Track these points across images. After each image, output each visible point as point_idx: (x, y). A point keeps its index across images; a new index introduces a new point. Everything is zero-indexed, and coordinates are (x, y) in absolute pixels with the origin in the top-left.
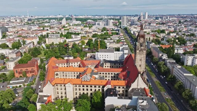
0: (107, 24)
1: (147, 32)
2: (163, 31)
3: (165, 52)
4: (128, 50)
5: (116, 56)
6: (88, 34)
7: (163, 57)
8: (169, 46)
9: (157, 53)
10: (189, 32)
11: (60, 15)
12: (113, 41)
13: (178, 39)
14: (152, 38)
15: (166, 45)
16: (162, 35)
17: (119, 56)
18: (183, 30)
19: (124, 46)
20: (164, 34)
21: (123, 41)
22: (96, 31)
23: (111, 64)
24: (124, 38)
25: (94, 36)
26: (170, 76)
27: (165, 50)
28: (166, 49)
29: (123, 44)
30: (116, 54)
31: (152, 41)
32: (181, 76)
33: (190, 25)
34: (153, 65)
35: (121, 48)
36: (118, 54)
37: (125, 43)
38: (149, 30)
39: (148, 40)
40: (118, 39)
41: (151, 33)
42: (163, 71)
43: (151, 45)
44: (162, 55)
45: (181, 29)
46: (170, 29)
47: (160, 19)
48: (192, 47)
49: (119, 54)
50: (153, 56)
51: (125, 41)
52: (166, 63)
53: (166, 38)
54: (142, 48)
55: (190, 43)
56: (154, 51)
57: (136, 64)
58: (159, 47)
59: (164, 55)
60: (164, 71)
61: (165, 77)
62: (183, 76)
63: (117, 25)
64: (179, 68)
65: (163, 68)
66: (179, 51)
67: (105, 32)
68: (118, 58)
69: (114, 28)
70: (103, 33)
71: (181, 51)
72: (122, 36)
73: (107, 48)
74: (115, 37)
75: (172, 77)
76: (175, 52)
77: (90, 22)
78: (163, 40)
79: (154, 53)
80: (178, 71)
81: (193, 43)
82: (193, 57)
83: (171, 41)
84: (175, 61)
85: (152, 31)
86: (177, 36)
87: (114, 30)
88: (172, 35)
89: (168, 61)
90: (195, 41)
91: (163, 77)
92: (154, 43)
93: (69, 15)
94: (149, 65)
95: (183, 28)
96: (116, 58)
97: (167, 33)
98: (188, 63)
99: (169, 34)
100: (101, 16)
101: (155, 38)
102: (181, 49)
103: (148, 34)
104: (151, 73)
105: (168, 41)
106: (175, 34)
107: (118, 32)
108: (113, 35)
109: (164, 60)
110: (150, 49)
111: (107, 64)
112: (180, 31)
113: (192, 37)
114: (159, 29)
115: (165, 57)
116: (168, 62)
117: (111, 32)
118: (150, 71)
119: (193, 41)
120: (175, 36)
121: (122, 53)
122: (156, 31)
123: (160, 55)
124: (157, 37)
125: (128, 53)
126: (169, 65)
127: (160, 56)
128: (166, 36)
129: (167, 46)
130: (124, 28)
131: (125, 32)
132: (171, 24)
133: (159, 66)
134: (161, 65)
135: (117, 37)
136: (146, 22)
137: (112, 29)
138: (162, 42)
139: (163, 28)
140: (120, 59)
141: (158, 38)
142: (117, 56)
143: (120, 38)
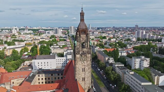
0: (56, 33)
1: (92, 38)
2: (105, 38)
3: (110, 55)
4: (71, 55)
5: (58, 63)
6: (34, 41)
7: (109, 61)
8: (113, 50)
9: (103, 57)
10: (125, 38)
11: (15, 26)
12: (58, 46)
13: (118, 43)
14: (96, 43)
15: (109, 48)
16: (104, 40)
17: (62, 63)
18: (120, 36)
19: (69, 51)
20: (106, 40)
21: (68, 46)
22: (44, 38)
23: (47, 75)
24: (70, 44)
25: (40, 43)
26: (123, 86)
27: (109, 53)
28: (111, 53)
29: (68, 49)
30: (58, 61)
31: (97, 46)
32: (136, 85)
33: (124, 33)
34: (100, 71)
35: (65, 53)
36: (60, 60)
37: (70, 48)
38: (93, 37)
39: (93, 44)
40: (64, 44)
41: (94, 39)
42: (113, 79)
43: (95, 48)
44: (109, 59)
45: (118, 36)
46: (110, 36)
47: (101, 30)
48: (132, 49)
49: (62, 60)
50: (99, 61)
51: (70, 46)
52: (114, 67)
53: (108, 42)
54: (85, 50)
55: (130, 46)
56: (100, 54)
57: (76, 78)
58: (104, 51)
59: (111, 59)
60: (115, 78)
61: (115, 86)
62: (141, 87)
63: (66, 33)
64: (132, 75)
65: (112, 76)
66: (123, 53)
67: (53, 39)
68: (61, 65)
69: (62, 35)
70: (51, 40)
71: (125, 54)
72: (69, 42)
73: (51, 54)
74: (62, 43)
75: (126, 87)
76: (119, 55)
77: (41, 31)
78: (106, 44)
79: (100, 57)
80: (132, 78)
81: (132, 46)
82: (140, 59)
83: (113, 45)
84: (123, 65)
85: (96, 38)
86: (117, 41)
87: (62, 38)
88: (112, 40)
89: (116, 65)
90: (133, 44)
91: (113, 86)
92: (98, 47)
93: (24, 27)
94: (95, 71)
95: (119, 35)
96: (58, 65)
97: (108, 39)
98: (136, 66)
99: (110, 39)
100: (53, 28)
101: (99, 43)
102: (125, 51)
103: (93, 39)
104: (99, 82)
105: (110, 45)
106: (115, 40)
107: (65, 39)
108: (60, 42)
109: (111, 64)
110: (95, 53)
111: (40, 75)
112: (118, 37)
113: (129, 41)
114: (101, 36)
115: (112, 61)
116: (117, 67)
117: (59, 39)
118: (98, 79)
119: (131, 44)
120: (115, 41)
121: (65, 59)
122: (99, 37)
123: (107, 58)
124: (100, 41)
125: (71, 58)
126: (117, 70)
127: (106, 60)
128: (108, 41)
129: (111, 49)
130: (72, 35)
131: (73, 39)
132: (110, 32)
133: (107, 72)
134: (109, 71)
135: (63, 43)
136: (90, 32)
137: (61, 36)
138: (106, 46)
139: (104, 35)
140: (63, 66)
141: (102, 43)
142: (60, 63)
143: (66, 44)
